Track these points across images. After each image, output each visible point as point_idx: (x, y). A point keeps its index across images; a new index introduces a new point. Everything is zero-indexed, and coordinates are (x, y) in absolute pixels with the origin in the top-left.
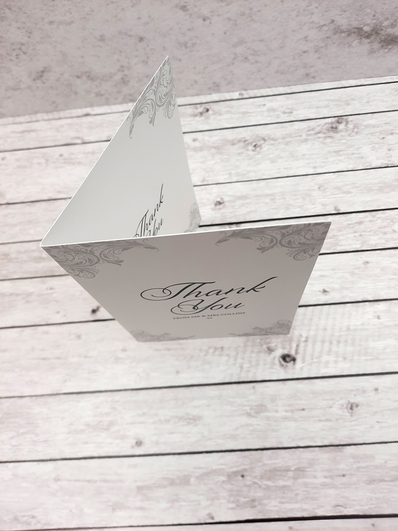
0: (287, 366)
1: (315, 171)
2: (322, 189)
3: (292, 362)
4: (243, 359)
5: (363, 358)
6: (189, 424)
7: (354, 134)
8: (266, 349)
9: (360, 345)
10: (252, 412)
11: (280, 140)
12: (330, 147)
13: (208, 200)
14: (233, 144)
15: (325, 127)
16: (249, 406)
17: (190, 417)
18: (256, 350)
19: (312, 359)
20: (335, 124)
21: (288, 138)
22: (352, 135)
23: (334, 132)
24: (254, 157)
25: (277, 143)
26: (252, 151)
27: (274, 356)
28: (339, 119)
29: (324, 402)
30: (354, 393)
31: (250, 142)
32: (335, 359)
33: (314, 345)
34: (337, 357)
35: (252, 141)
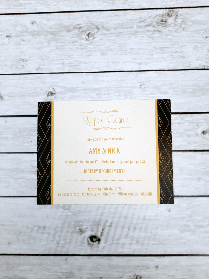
0: (93, 245)
1: (139, 68)
2: (143, 87)
3: (97, 242)
4: (60, 237)
5: (152, 242)
7: (181, 30)
8: (79, 231)
9: (151, 232)
11: (112, 31)
12: (156, 42)
13: (41, 90)
14: (68, 31)
15: (155, 20)
16: (61, 273)
17: (17, 278)
18: (71, 231)
19: (113, 241)
20: (165, 17)
21: (120, 28)
22: (179, 31)
23: (163, 25)
24: (86, 47)
25: (109, 33)
26: (86, 40)
27: (84, 236)
28: (170, 11)
29: (117, 273)
30: (140, 268)
31: (84, 30)
32: (130, 242)
33: (116, 230)
34: (132, 240)
35: (86, 29)
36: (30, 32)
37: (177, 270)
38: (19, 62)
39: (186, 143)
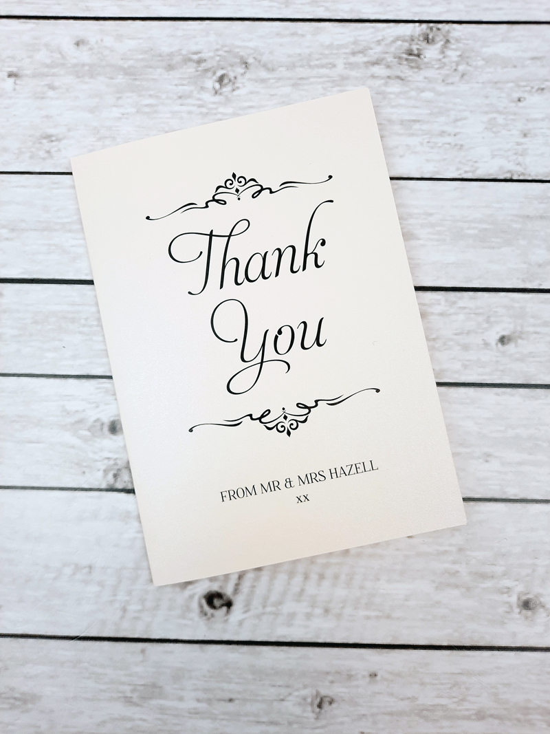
0: (212, 615)
3: (225, 609)
4: (130, 593)
5: (363, 613)
6: (12, 707)
7: (456, 79)
9: (362, 588)
10: (135, 695)
11: (282, 72)
12: (393, 107)
14: (170, 68)
15: (392, 49)
16: (129, 685)
17: (17, 695)
19: (264, 607)
20: (417, 44)
21: (302, 66)
22: (450, 80)
23: (412, 64)
24: (214, 111)
25: (274, 78)
26: (213, 92)
27: (191, 592)
28: (431, 29)
29: (272, 690)
30: (330, 678)
31: (210, 66)
32: (309, 610)
33: (272, 578)
34: (312, 606)
35: (215, 64)
36: (70, 65)
37: (422, 684)
38: (41, 143)
39: (458, 366)
